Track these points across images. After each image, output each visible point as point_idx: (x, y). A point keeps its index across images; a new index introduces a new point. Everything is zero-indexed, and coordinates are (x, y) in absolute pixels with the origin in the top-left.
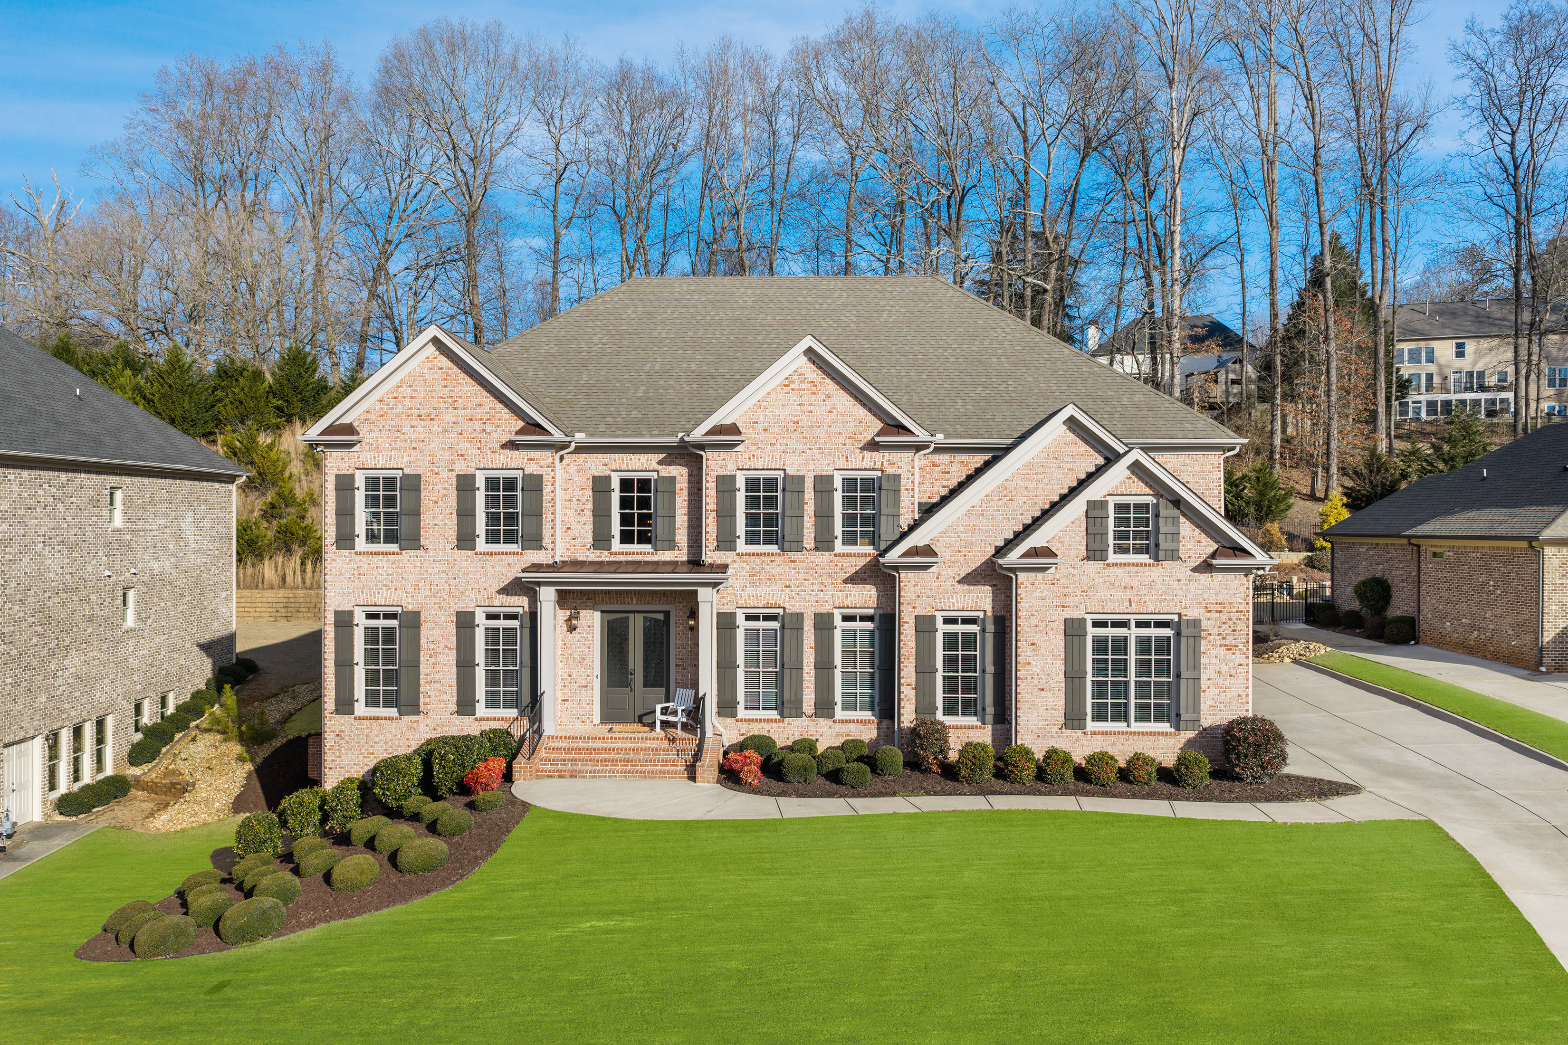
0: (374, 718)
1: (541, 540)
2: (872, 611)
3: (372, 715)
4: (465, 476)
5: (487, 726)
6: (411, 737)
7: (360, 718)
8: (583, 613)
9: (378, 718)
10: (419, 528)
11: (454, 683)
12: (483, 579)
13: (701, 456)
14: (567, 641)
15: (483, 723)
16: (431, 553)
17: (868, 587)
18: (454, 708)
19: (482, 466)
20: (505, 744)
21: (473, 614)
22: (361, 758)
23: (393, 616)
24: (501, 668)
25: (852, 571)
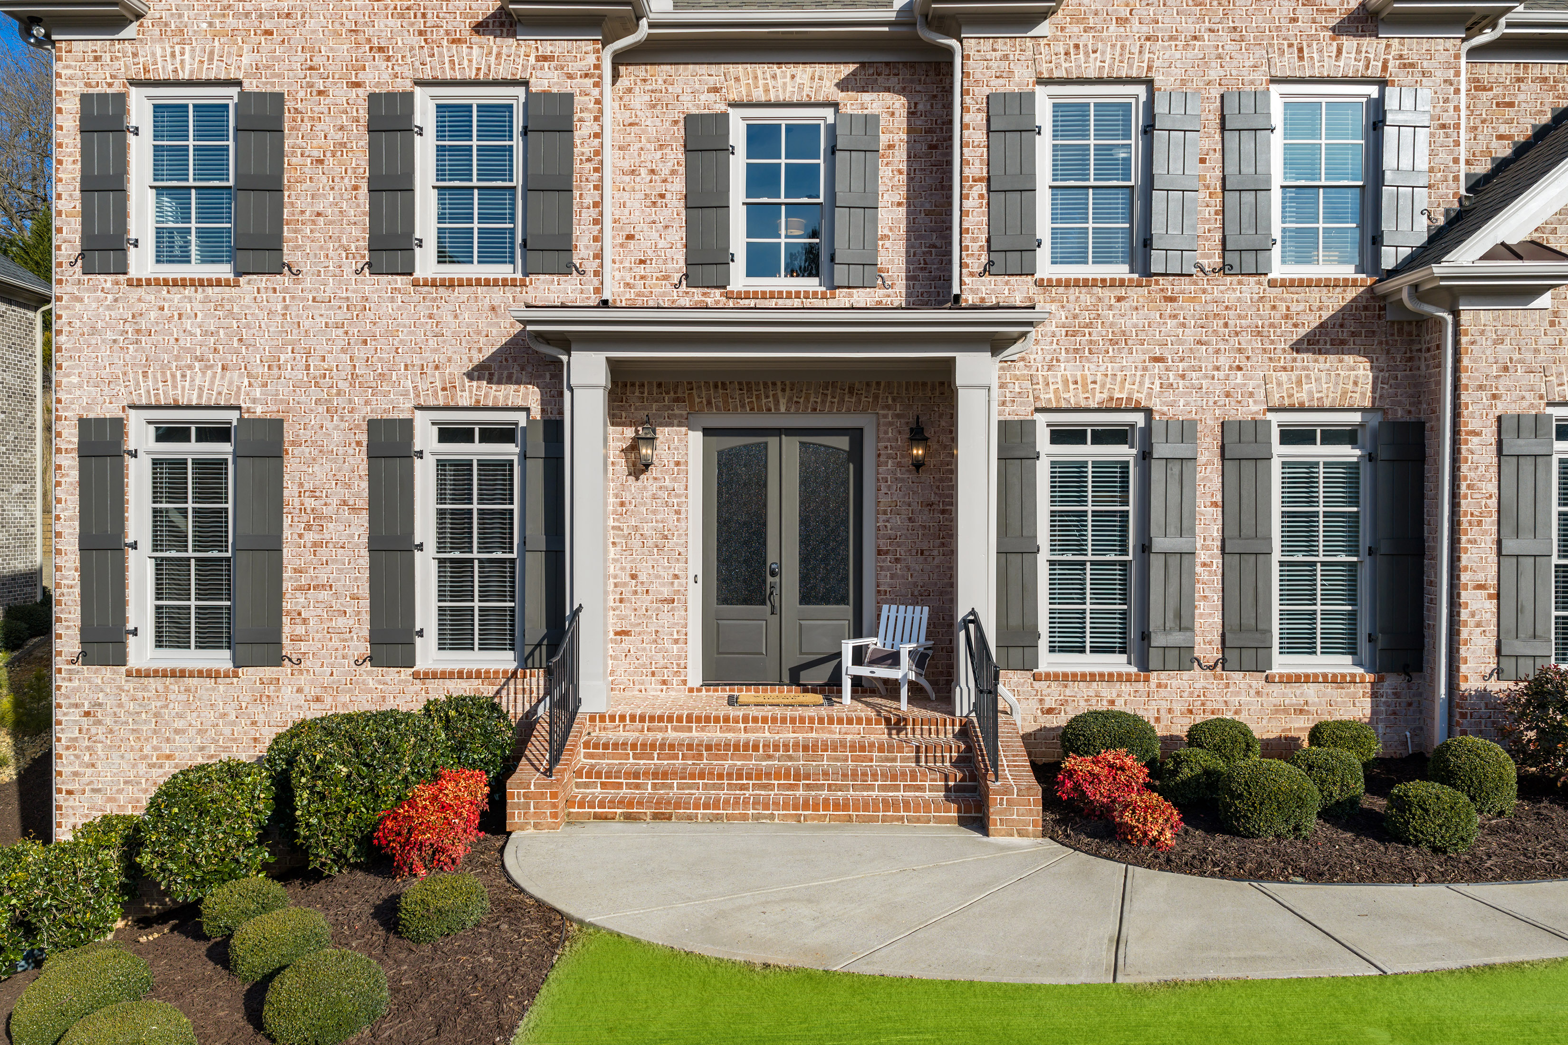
0: (173, 674)
1: (569, 250)
2: (1356, 418)
3: (169, 665)
4: (390, 96)
5: (439, 691)
6: (261, 718)
7: (139, 674)
8: (663, 433)
9: (182, 674)
10: (278, 222)
11: (365, 590)
12: (432, 343)
13: (949, 52)
14: (627, 497)
15: (432, 684)
16: (308, 281)
17: (1349, 359)
18: (364, 648)
19: (428, 75)
20: (486, 734)
21: (407, 425)
22: (142, 768)
23: (219, 433)
24: (475, 555)
25: (1312, 322)
